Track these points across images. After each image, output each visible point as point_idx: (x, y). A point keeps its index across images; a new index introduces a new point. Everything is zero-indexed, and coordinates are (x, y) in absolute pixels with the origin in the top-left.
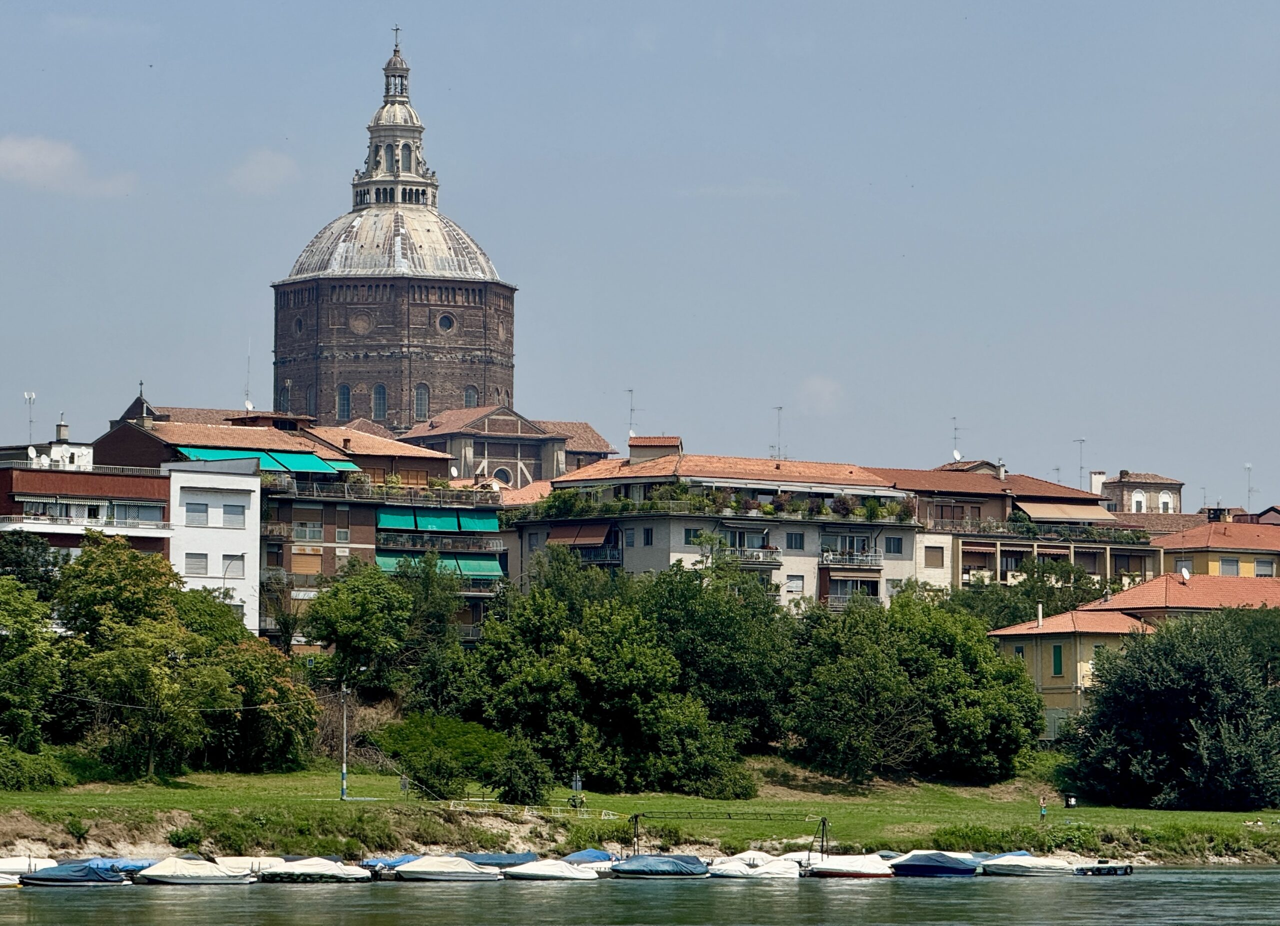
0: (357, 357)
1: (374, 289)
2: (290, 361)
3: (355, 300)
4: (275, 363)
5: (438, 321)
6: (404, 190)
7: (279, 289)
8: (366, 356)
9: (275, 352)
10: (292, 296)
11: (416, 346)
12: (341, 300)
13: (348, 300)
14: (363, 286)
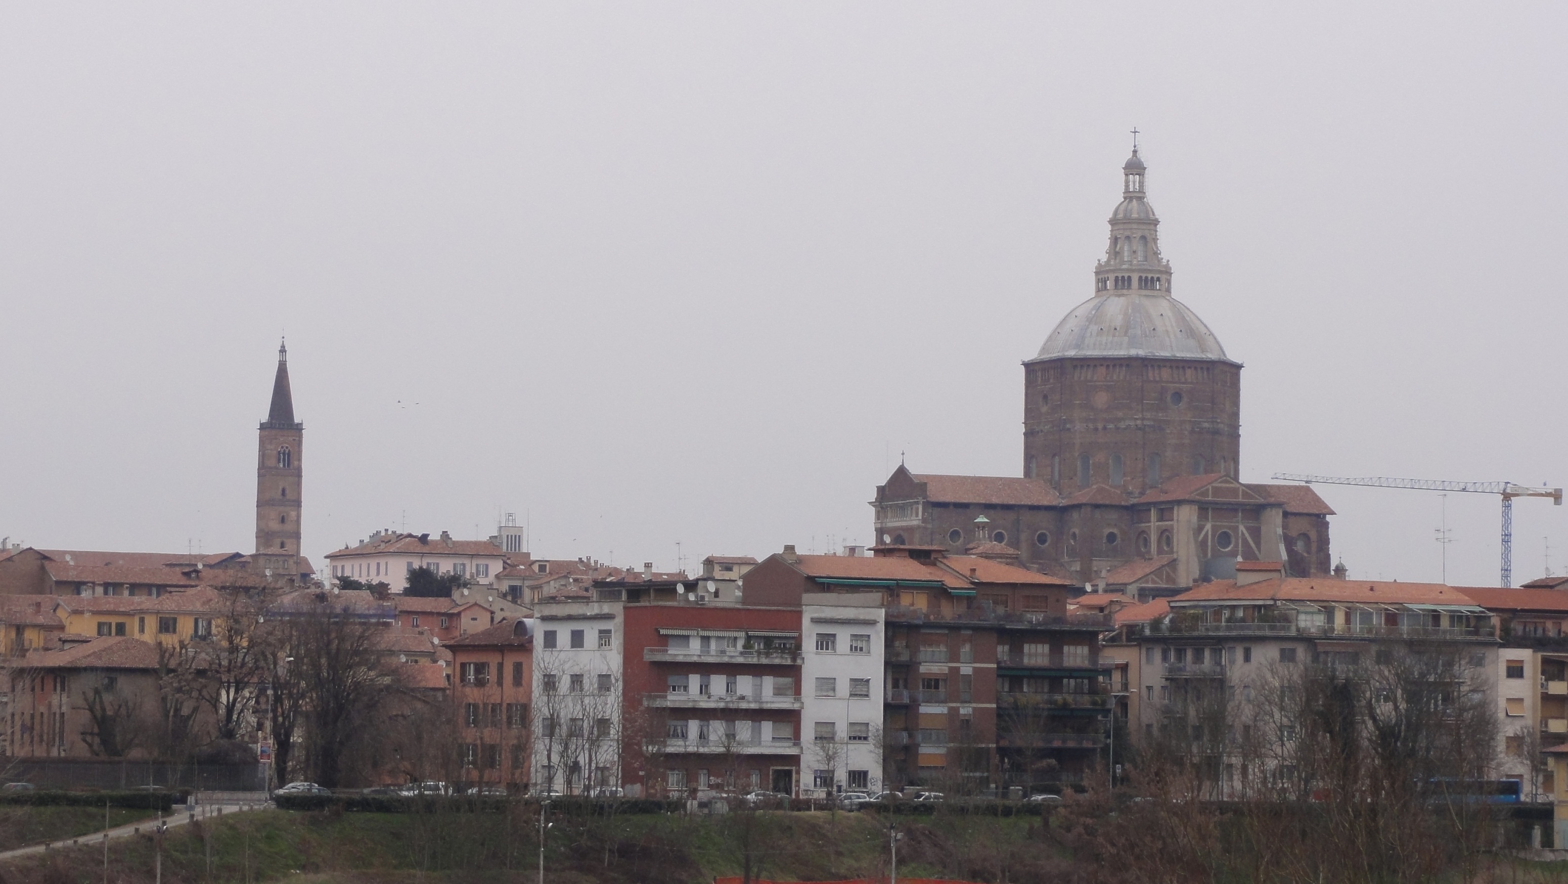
0: (1096, 429)
1: (1111, 367)
2: (1038, 432)
3: (1095, 378)
4: (1025, 434)
5: (1169, 398)
6: (1140, 278)
7: (1030, 367)
8: (1105, 428)
9: (1025, 423)
10: (1039, 374)
11: (1148, 419)
12: (1082, 378)
13: (1089, 377)
14: (1102, 365)
